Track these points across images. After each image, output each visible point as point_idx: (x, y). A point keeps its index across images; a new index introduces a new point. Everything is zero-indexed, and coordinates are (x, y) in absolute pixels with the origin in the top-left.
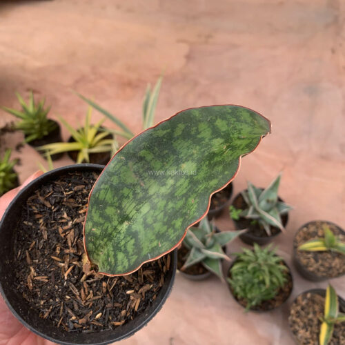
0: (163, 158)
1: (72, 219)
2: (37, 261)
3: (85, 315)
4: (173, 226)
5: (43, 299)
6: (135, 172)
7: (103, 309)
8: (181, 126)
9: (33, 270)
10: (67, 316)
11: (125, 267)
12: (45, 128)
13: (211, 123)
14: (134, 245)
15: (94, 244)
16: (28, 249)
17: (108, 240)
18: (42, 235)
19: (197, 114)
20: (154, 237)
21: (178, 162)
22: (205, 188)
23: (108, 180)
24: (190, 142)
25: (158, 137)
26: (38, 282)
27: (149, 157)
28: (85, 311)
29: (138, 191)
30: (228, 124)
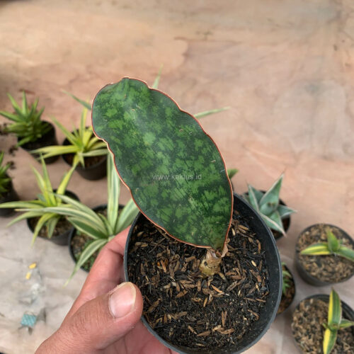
0: (139, 158)
1: (170, 281)
2: (207, 324)
4: (200, 149)
6: (149, 183)
7: (249, 259)
8: (113, 138)
10: (256, 295)
11: (226, 202)
14: (209, 192)
16: (195, 335)
17: (202, 222)
18: (182, 317)
20: (206, 169)
21: (143, 147)
22: (172, 119)
23: (154, 210)
24: (126, 135)
25: (122, 155)
26: (227, 322)
28: (251, 276)
29: (164, 183)
30: (111, 108)
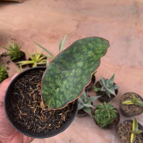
0: (69, 62)
1: (34, 89)
2: (22, 108)
3: (44, 125)
4: (78, 88)
5: (26, 122)
6: (59, 69)
7: (51, 122)
8: (75, 48)
9: (21, 111)
10: (37, 127)
11: (60, 106)
12: (19, 55)
13: (87, 45)
14: (62, 97)
15: (46, 98)
16: (17, 103)
17: (51, 96)
18: (22, 97)
19: (80, 42)
20: (70, 93)
21: (75, 62)
22: (88, 72)
23: (49, 73)
24: (79, 54)
25: (67, 54)
26: (24, 116)
27: (64, 62)
28: (44, 124)
29: (61, 76)
30: (93, 45)
